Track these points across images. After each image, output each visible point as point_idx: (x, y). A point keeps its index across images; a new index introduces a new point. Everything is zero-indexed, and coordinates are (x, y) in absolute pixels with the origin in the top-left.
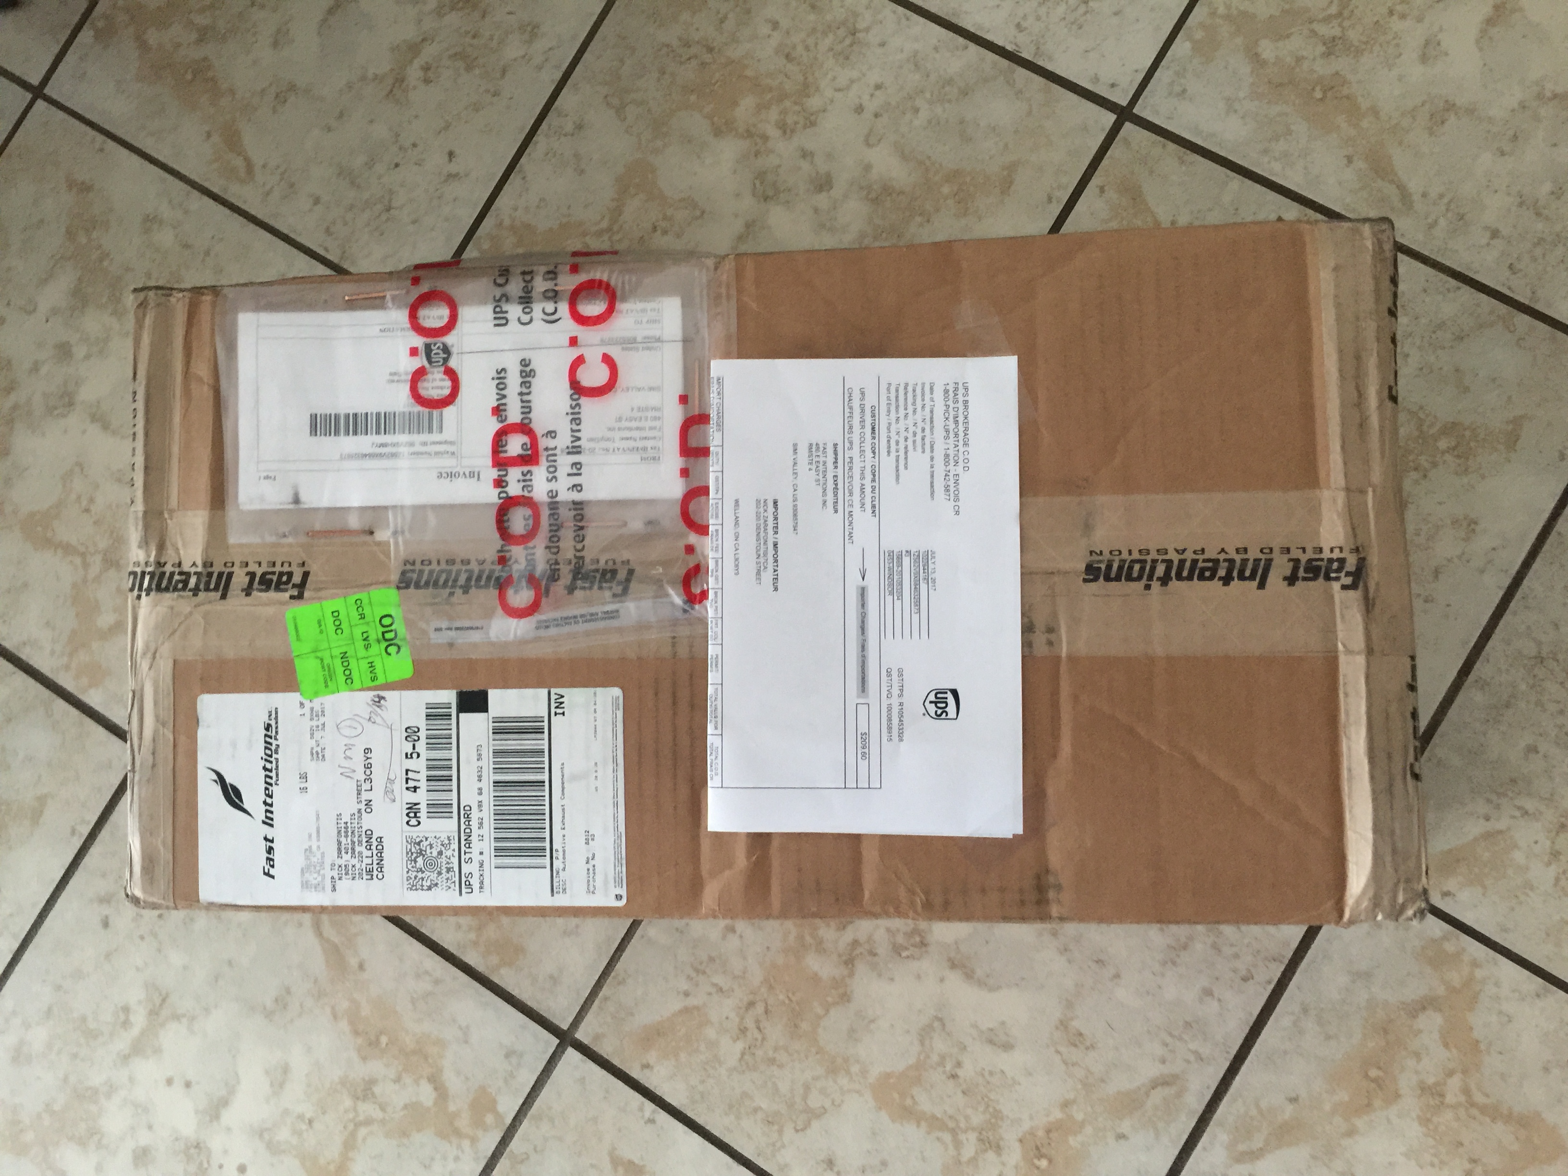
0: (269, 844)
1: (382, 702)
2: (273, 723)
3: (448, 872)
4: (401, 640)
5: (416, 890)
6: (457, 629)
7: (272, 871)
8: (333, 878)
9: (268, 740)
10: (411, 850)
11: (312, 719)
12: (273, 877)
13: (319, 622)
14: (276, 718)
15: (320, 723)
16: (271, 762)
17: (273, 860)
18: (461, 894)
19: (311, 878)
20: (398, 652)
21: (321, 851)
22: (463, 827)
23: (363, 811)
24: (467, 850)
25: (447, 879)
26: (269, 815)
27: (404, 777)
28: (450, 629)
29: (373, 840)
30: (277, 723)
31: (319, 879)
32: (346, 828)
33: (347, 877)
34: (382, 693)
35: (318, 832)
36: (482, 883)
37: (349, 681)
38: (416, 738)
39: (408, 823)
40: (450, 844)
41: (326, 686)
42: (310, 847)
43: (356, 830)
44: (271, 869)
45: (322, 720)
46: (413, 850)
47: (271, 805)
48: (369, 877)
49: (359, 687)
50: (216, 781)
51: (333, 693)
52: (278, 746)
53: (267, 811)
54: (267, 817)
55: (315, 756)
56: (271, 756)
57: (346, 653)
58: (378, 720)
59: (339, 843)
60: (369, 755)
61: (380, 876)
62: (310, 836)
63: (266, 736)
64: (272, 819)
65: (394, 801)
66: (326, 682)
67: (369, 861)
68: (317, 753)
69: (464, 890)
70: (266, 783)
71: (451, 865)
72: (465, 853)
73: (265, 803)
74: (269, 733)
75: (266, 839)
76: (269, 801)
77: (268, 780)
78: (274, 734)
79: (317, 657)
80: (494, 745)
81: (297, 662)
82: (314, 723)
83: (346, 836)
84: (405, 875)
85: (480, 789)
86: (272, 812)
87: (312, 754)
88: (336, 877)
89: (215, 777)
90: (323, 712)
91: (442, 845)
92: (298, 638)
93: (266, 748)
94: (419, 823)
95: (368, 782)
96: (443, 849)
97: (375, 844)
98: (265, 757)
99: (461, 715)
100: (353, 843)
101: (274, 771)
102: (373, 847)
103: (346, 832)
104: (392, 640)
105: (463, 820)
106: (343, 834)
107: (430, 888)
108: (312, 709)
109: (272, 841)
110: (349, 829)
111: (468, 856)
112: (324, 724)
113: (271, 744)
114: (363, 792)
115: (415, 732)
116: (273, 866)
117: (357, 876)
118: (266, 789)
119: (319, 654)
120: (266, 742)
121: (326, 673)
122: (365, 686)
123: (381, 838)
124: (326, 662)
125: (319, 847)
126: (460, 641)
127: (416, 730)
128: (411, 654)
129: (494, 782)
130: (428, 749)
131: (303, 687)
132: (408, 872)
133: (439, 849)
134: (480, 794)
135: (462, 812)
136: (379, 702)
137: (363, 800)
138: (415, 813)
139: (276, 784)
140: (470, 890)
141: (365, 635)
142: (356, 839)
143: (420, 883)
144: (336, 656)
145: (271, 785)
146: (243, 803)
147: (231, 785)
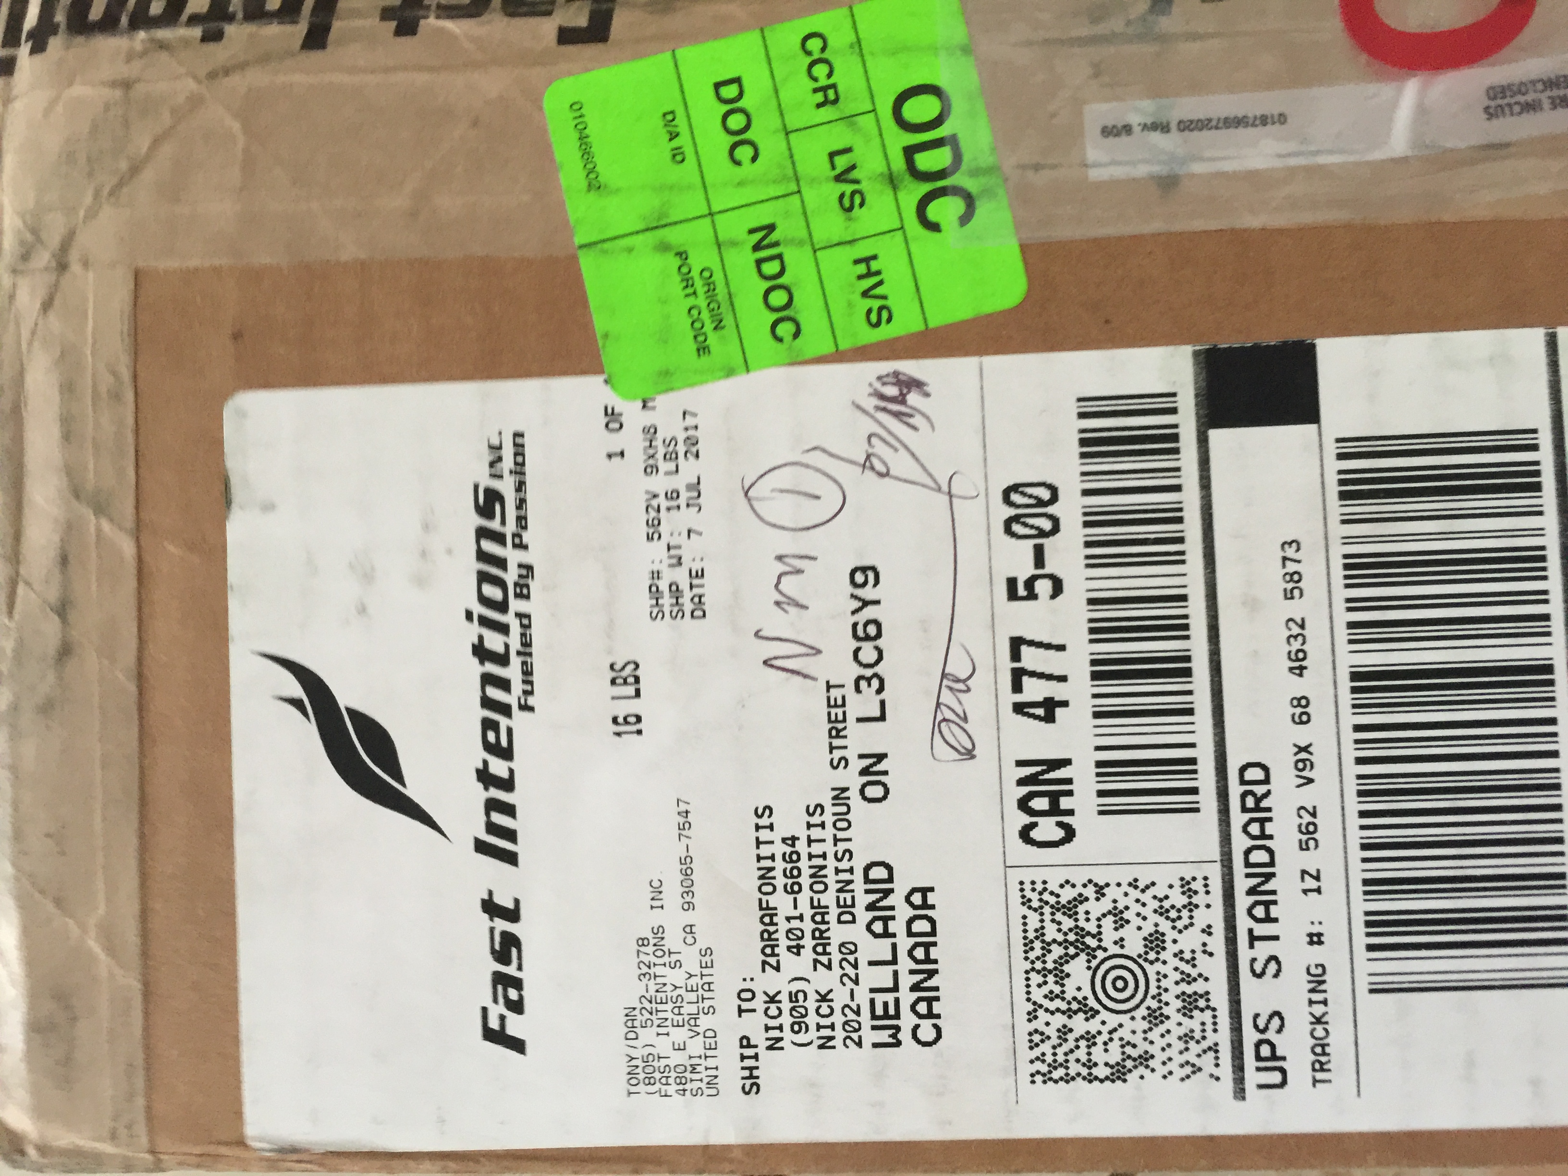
0: (501, 925)
1: (913, 398)
2: (506, 487)
3: (1187, 1010)
4: (975, 173)
5: (1068, 1079)
6: (1186, 126)
7: (515, 1026)
8: (745, 1042)
9: (489, 546)
10: (1040, 932)
11: (651, 469)
12: (518, 1045)
13: (669, 118)
14: (519, 469)
15: (680, 482)
16: (503, 629)
17: (517, 984)
18: (1240, 1093)
19: (663, 1046)
20: (965, 219)
21: (702, 944)
22: (1240, 843)
23: (854, 794)
24: (1261, 930)
25: (1187, 1037)
26: (498, 818)
27: (1006, 665)
28: (1163, 127)
29: (896, 899)
30: (520, 486)
31: (696, 1047)
32: (792, 858)
33: (802, 1038)
34: (909, 367)
35: (687, 874)
36: (1321, 1048)
37: (786, 329)
38: (1047, 525)
39: (1025, 834)
40: (1191, 907)
41: (703, 349)
42: (659, 932)
43: (831, 863)
44: (511, 1016)
45: (689, 470)
46: (1051, 932)
47: (508, 785)
48: (884, 1036)
49: (828, 348)
50: (297, 703)
51: (730, 372)
52: (529, 568)
53: (492, 805)
54: (492, 828)
55: (667, 601)
56: (503, 607)
57: (771, 228)
58: (900, 464)
59: (768, 913)
60: (868, 593)
61: (927, 1032)
62: (657, 891)
63: (482, 533)
64: (511, 835)
65: (970, 754)
66: (698, 334)
67: (883, 977)
68: (676, 591)
69: (1252, 1077)
70: (487, 703)
71: (1199, 987)
72: (1253, 939)
73: (485, 776)
74: (495, 525)
75: (490, 907)
76: (499, 767)
77: (494, 693)
78: (511, 527)
79: (664, 247)
80: (1347, 540)
81: (587, 263)
82: (660, 483)
83: (793, 890)
84: (1024, 1027)
85: (1302, 702)
86: (509, 810)
87: (655, 593)
88: (759, 1039)
89: (297, 690)
90: (693, 442)
91: (1162, 912)
92: (594, 185)
93: (483, 578)
94: (1070, 834)
95: (869, 692)
96: (1165, 926)
97: (904, 912)
98: (478, 609)
99: (1216, 435)
100: (820, 910)
101: (515, 661)
102: (898, 926)
103: (793, 874)
104: (942, 174)
105: (1238, 819)
106: (780, 881)
107: (1119, 1073)
108: (651, 432)
109: (513, 915)
110: (804, 864)
111: (1263, 950)
112: (696, 487)
113: (501, 563)
114: (852, 728)
115: (1041, 503)
116: (517, 1007)
117: (839, 1034)
118: (488, 725)
119: (673, 235)
120: (482, 556)
121: (701, 301)
122: (845, 344)
123: (925, 891)
124: (696, 263)
125: (689, 929)
126: (1198, 168)
127: (1044, 494)
128: (1019, 225)
129: (1355, 676)
130: (1092, 563)
131: (610, 355)
132: (1032, 1016)
133: (1148, 928)
134: (1303, 719)
135: (1235, 790)
136: (901, 399)
137: (851, 755)
138: (1054, 797)
139: (526, 708)
140: (1275, 1077)
141: (841, 162)
142: (828, 899)
143: (1081, 1053)
144: (734, 244)
145: (505, 710)
146: (400, 779)
147: (351, 712)
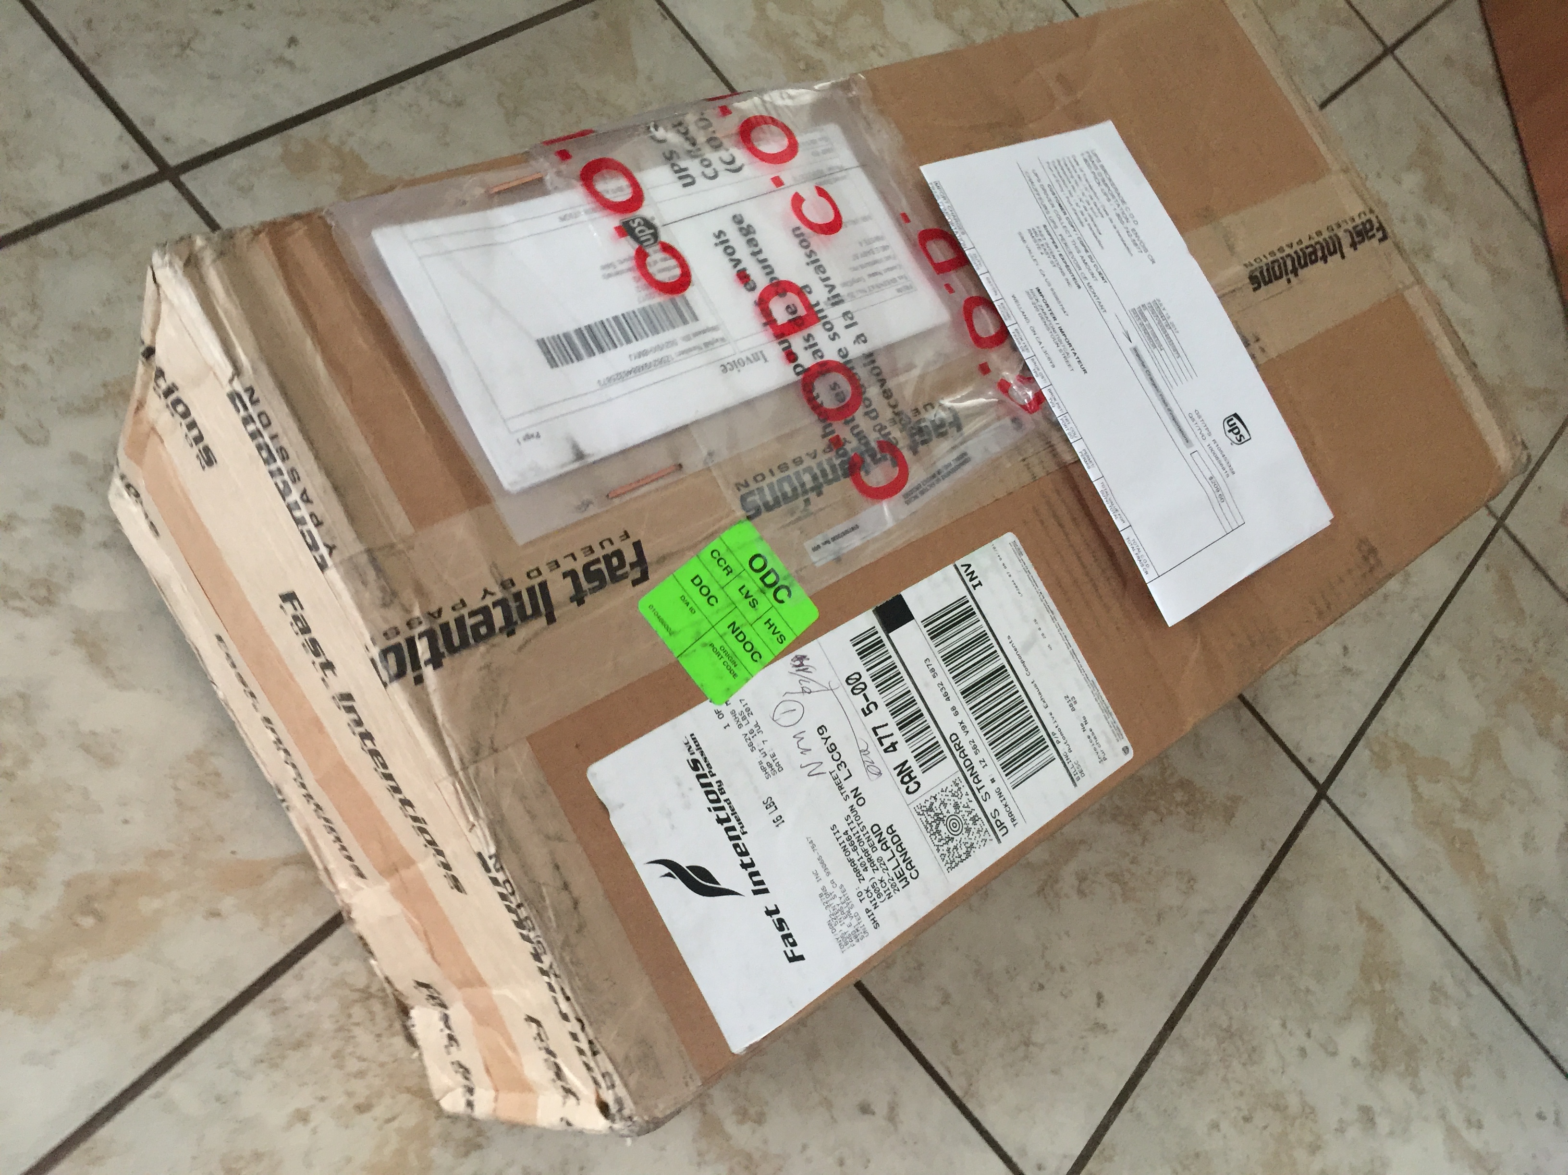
0: (775, 917)
1: (805, 662)
2: (697, 756)
3: (974, 823)
4: (785, 579)
5: (957, 865)
6: (834, 539)
7: (798, 952)
8: (868, 911)
9: (703, 781)
10: (927, 821)
11: (740, 726)
12: (801, 958)
13: (683, 598)
14: (699, 748)
15: (751, 726)
16: (723, 808)
17: (790, 935)
18: (999, 841)
19: (845, 928)
20: (790, 595)
21: (839, 885)
22: (961, 761)
23: (856, 806)
24: (979, 786)
25: (979, 831)
26: (756, 879)
27: (875, 738)
28: (827, 542)
29: (885, 835)
30: (702, 753)
31: (854, 922)
32: (849, 839)
33: (882, 899)
34: (800, 652)
35: (822, 863)
36: (1010, 814)
37: (756, 656)
38: (862, 686)
39: (908, 792)
40: (959, 789)
41: (735, 675)
42: (824, 888)
43: (861, 833)
44: (794, 949)
45: (752, 720)
46: (930, 820)
47: (752, 864)
48: (904, 883)
49: (772, 657)
50: (669, 875)
51: (747, 680)
52: (720, 782)
53: (752, 875)
54: (756, 883)
55: (769, 770)
56: (718, 801)
57: (734, 623)
58: (812, 686)
59: (851, 861)
60: (826, 735)
61: (914, 875)
62: (816, 874)
63: (699, 777)
64: (762, 883)
65: (880, 773)
66: (730, 671)
67: (893, 863)
68: (770, 766)
69: (1000, 834)
70: (731, 838)
71: (974, 814)
72: (979, 790)
73: (744, 866)
74: (701, 772)
75: (769, 913)
76: (746, 860)
77: (732, 833)
78: (707, 771)
79: (705, 645)
80: (940, 652)
81: (683, 662)
82: (746, 729)
83: (855, 850)
84: (938, 855)
85: (954, 708)
86: (757, 874)
87: (764, 769)
88: (871, 907)
89: (667, 870)
90: (748, 710)
91: (953, 795)
92: (671, 633)
93: (707, 793)
94: (918, 784)
95: (842, 768)
96: (956, 799)
97: (888, 838)
98: (711, 806)
99: (890, 634)
100: (865, 851)
101: (732, 818)
102: (889, 844)
103: (852, 844)
104: (775, 583)
105: (957, 754)
106: (850, 849)
107: (968, 854)
108: (733, 713)
109: (777, 911)
110: (854, 839)
111: (983, 791)
112: (757, 725)
113: (710, 785)
114: (845, 784)
115: (858, 680)
116: (794, 944)
117: (891, 890)
118: (736, 846)
119: (706, 639)
120: (703, 785)
121: (726, 659)
122: (776, 653)
123: (891, 827)
124: (717, 646)
125: (832, 882)
126: (845, 551)
127: (857, 676)
128: (806, 591)
129: (962, 693)
130: (881, 692)
131: (708, 691)
132: (938, 850)
133: (953, 803)
134: (956, 714)
135: (952, 745)
136: (802, 665)
137: (848, 793)
138: (909, 775)
139: (744, 833)
140: (1004, 830)
141: (744, 591)
142: (866, 846)
143: (956, 854)
144: (725, 634)
145: (738, 837)
146: (717, 883)
147: (690, 868)
